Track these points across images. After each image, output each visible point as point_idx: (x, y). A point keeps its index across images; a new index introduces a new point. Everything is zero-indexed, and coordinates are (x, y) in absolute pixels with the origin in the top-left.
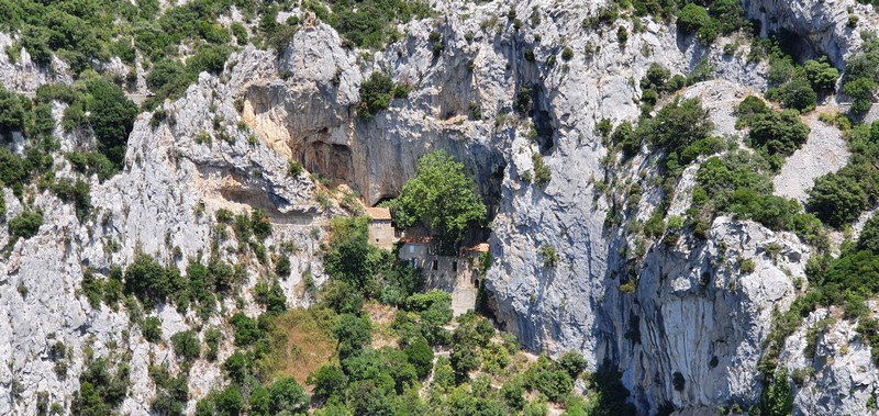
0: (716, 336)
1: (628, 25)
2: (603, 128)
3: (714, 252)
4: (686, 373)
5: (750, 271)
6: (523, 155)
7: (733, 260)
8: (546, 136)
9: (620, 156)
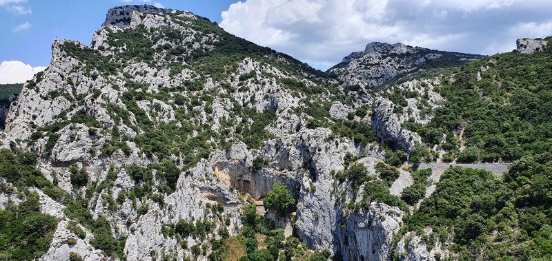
0: (374, 242)
1: (339, 140)
2: (333, 173)
3: (372, 214)
4: (365, 255)
5: (384, 220)
6: (307, 183)
7: (378, 216)
8: (314, 176)
9: (338, 182)
